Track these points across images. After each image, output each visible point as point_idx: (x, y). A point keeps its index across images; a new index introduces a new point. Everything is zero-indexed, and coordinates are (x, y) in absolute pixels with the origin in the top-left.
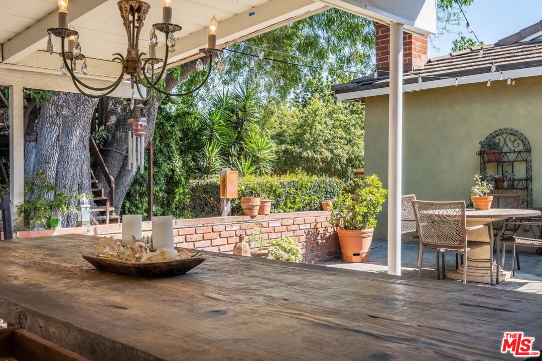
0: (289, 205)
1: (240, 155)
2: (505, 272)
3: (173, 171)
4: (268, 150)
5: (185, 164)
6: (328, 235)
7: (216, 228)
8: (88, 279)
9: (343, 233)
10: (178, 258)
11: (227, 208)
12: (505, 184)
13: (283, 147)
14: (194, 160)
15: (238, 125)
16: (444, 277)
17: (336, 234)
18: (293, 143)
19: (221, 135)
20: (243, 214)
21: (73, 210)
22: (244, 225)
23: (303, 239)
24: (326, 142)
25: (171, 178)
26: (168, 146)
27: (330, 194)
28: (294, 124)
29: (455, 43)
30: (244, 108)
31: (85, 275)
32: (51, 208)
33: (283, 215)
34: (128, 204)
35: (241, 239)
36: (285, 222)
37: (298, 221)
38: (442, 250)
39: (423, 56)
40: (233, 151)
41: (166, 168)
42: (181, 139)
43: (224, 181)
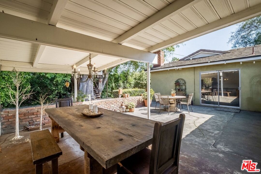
0: (134, 95)
1: (127, 83)
2: (178, 109)
3: (112, 86)
4: (133, 82)
5: (115, 85)
6: (142, 101)
7: (117, 100)
8: (80, 118)
9: (145, 101)
10: (98, 114)
11: (120, 96)
12: (180, 90)
13: (136, 81)
14: (117, 84)
15: (126, 76)
16: (166, 110)
17: (144, 101)
18: (138, 80)
19: (123, 79)
20: (124, 97)
21: (87, 98)
22: (124, 100)
23: (137, 102)
24: (145, 80)
25: (112, 88)
26: (112, 81)
27: (143, 92)
28: (138, 76)
29: (173, 58)
30: (128, 73)
31: (81, 117)
32: (82, 98)
33: (132, 97)
34: (103, 93)
35: (122, 103)
36: (132, 99)
37: (135, 98)
38: (164, 105)
39: (163, 63)
40: (125, 82)
41: (111, 86)
42: (114, 80)
43: (119, 91)
